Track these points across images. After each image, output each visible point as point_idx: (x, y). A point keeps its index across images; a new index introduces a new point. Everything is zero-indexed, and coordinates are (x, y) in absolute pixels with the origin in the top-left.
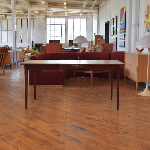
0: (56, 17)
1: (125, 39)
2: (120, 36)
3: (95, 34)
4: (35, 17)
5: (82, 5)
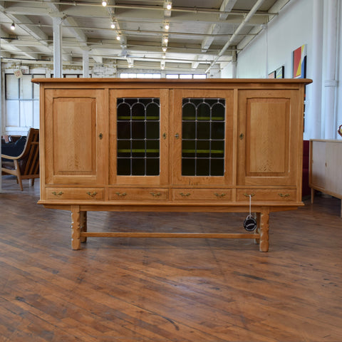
0: (141, 71)
1: (304, 115)
5: (201, 45)
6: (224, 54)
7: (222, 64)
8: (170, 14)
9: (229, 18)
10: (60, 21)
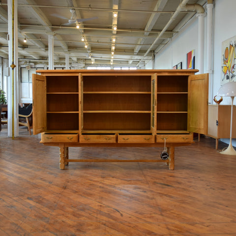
0: (99, 65)
4: (73, 66)
5: (133, 50)
6: (147, 55)
7: (146, 61)
8: (115, 33)
9: (150, 34)
10: (52, 37)
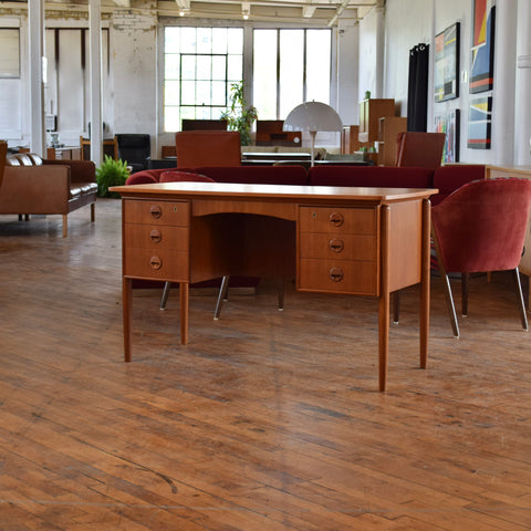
0: (205, 21)
1: (489, 117)
2: (470, 102)
3: (368, 94)
4: (116, 22)
7: (360, 8)
